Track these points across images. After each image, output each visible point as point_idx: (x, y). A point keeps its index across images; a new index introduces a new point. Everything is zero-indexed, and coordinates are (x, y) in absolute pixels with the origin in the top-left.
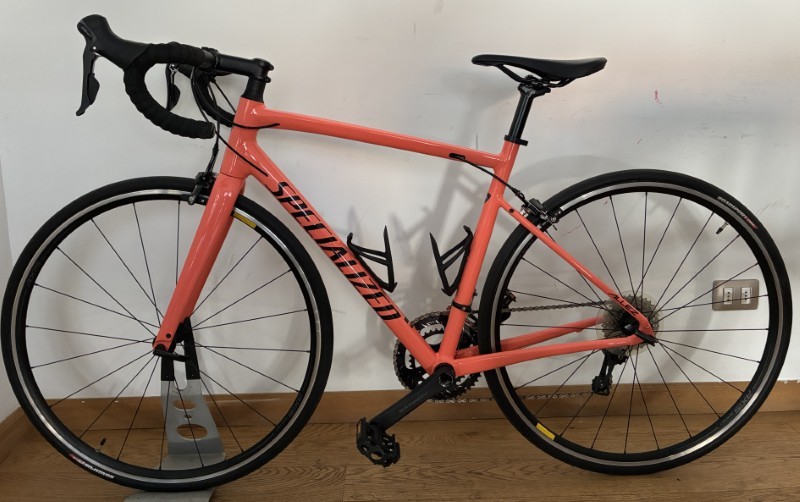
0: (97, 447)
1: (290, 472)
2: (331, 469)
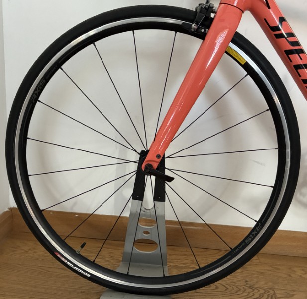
0: (77, 249)
1: (227, 288)
2: (262, 291)
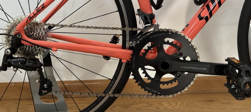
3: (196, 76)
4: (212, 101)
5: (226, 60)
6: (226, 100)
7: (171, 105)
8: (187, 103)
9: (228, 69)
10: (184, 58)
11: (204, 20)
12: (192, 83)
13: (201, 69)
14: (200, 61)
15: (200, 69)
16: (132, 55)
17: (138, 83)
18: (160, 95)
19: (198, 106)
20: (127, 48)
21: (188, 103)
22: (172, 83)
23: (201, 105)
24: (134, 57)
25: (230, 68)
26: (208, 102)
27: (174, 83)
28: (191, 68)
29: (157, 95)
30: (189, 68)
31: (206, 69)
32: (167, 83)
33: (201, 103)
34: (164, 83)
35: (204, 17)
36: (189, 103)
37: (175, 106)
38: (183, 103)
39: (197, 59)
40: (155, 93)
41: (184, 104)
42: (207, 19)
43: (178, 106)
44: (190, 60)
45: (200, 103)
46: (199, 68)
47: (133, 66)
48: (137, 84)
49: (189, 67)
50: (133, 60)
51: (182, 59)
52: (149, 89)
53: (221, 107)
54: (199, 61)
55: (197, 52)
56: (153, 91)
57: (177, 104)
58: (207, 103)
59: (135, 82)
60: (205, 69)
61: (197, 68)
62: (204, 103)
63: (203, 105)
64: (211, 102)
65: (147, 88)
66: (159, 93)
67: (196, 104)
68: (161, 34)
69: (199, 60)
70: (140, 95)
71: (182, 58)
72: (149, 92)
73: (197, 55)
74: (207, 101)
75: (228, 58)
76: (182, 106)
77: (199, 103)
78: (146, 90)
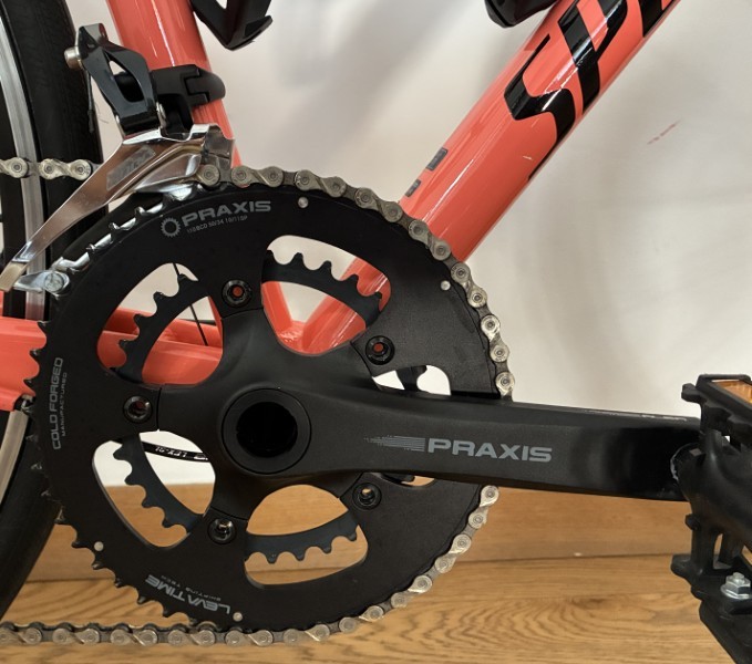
3: (483, 503)
4: (598, 602)
5: (689, 395)
6: (674, 596)
7: (382, 629)
8: (467, 620)
9: (702, 459)
10: (409, 375)
11: (545, 121)
12: (461, 544)
13: (519, 453)
14: (516, 399)
15: (509, 452)
16: (42, 357)
17: (94, 550)
18: (249, 627)
19: (527, 633)
20: (35, 307)
21: (473, 619)
22: (327, 548)
23: (542, 626)
24: (56, 373)
25: (717, 452)
26: (578, 611)
27: (340, 542)
28: (448, 444)
29: (226, 629)
30: (431, 450)
31: (548, 458)
32: (297, 543)
33: (544, 618)
34: (273, 546)
35: (547, 97)
36: (481, 620)
37: (403, 635)
38: (445, 615)
39: (494, 382)
40: (209, 615)
41: (453, 622)
42: (566, 115)
43: (416, 635)
44: (446, 391)
45: (535, 619)
46: (500, 451)
47: (55, 432)
48: (87, 556)
49: (432, 441)
50: (54, 393)
51: (390, 380)
52: (170, 591)
53: (643, 642)
54: (509, 397)
55: (491, 335)
56: (196, 602)
57: (415, 626)
58: (573, 614)
59: (75, 546)
60: (541, 455)
61: (487, 449)
62: (557, 616)
63: (550, 632)
64: (595, 612)
65: (154, 582)
66: (238, 616)
67: (512, 626)
68: (240, 207)
69: (504, 391)
70: (109, 630)
71: (393, 374)
72: (171, 607)
73: (494, 356)
74: (574, 603)
75: (704, 380)
76: (440, 634)
77: (529, 619)
78: (147, 594)
